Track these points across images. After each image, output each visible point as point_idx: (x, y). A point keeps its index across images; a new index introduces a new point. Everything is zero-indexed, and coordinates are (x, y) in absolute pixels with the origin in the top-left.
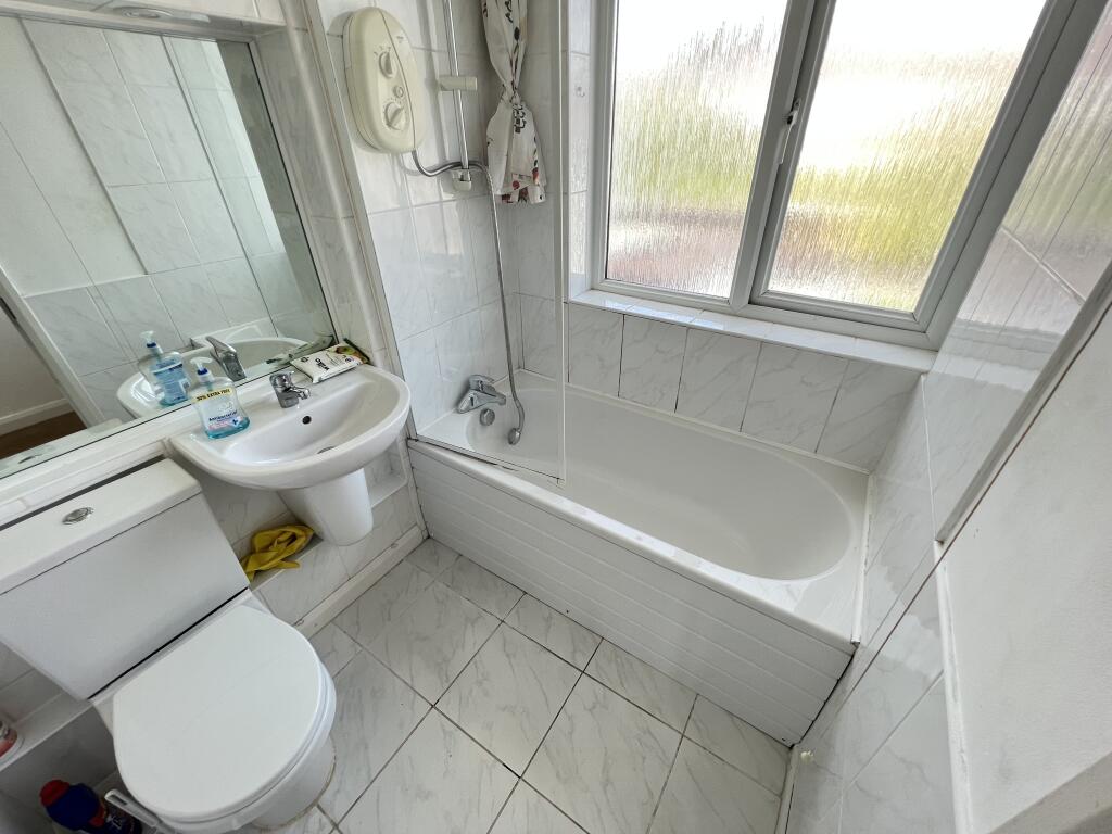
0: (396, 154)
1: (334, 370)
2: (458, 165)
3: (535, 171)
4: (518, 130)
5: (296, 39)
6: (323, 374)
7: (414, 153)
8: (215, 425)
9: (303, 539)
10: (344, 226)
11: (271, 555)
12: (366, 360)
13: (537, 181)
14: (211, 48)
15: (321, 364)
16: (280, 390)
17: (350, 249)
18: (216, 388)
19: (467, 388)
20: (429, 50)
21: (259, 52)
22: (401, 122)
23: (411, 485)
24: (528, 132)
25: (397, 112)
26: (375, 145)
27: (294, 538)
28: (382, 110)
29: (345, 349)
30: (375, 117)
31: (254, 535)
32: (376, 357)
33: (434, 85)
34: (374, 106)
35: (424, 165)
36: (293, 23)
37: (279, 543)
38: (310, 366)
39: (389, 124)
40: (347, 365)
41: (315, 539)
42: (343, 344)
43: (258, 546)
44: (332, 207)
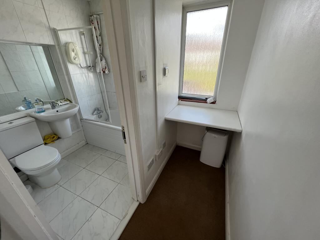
0: (77, 65)
1: (64, 103)
2: (90, 66)
3: (106, 68)
4: (102, 61)
5: (57, 47)
6: (61, 104)
7: (80, 64)
8: (38, 110)
9: (56, 137)
10: (66, 77)
11: (49, 140)
12: (71, 102)
13: (106, 69)
14: (41, 47)
15: (61, 102)
16: (52, 105)
17: (67, 81)
18: (39, 103)
19: (95, 110)
20: (83, 48)
21: (50, 49)
22: (77, 59)
23: (82, 130)
24: (104, 61)
25: (76, 58)
26: (71, 63)
27: (54, 137)
28: (73, 57)
29: (67, 100)
30: (72, 59)
31: (45, 136)
32: (73, 101)
33: (84, 53)
34: (71, 57)
35: (82, 66)
36: (56, 44)
37: (51, 138)
38: (59, 102)
39: (74, 59)
40: (67, 103)
41: (59, 138)
42: (66, 99)
43: (46, 138)
44: (63, 73)
